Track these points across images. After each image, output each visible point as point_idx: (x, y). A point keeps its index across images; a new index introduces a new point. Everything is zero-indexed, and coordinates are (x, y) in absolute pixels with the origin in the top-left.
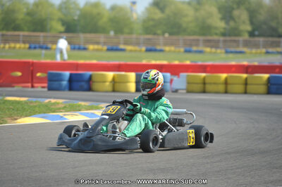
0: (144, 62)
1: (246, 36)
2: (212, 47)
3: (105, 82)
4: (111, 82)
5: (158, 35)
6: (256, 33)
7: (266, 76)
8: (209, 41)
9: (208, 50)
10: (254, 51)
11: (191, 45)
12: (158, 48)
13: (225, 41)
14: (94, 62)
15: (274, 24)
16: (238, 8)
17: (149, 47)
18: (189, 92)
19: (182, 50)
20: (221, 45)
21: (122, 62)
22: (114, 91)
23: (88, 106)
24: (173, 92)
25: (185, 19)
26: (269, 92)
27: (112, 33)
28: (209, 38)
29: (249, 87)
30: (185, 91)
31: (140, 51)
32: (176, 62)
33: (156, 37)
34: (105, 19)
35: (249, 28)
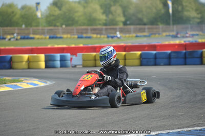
0: (49, 46)
1: (121, 25)
2: (97, 34)
3: (22, 62)
4: (26, 62)
5: (58, 26)
6: (128, 22)
7: (139, 53)
8: (95, 29)
9: (95, 36)
10: (127, 35)
11: (82, 33)
12: (59, 36)
13: (106, 29)
14: (12, 47)
15: (140, 16)
16: (115, 5)
17: (52, 35)
18: (84, 66)
19: (76, 36)
20: (104, 32)
21: (34, 47)
22: (29, 68)
23: (11, 80)
24: (73, 67)
25: (76, 14)
26: (141, 64)
27: (23, 26)
28: (95, 27)
29: (127, 61)
30: (81, 66)
31: (45, 38)
32: (73, 46)
33: (56, 28)
34: (18, 16)
35: (123, 19)
